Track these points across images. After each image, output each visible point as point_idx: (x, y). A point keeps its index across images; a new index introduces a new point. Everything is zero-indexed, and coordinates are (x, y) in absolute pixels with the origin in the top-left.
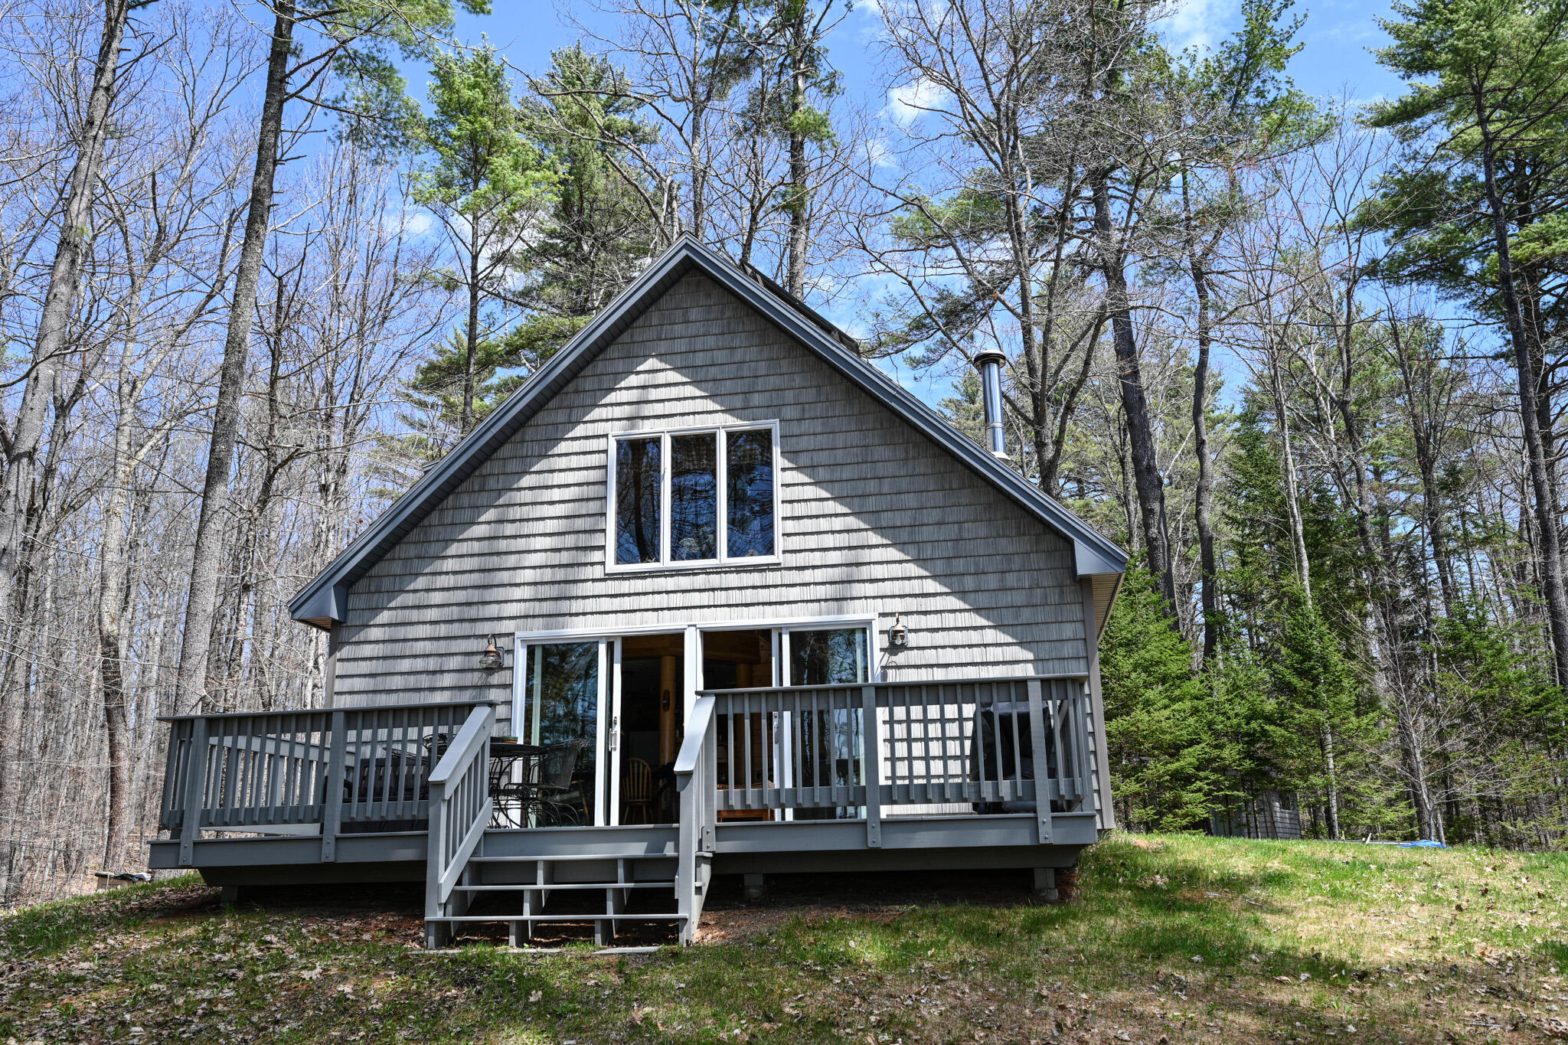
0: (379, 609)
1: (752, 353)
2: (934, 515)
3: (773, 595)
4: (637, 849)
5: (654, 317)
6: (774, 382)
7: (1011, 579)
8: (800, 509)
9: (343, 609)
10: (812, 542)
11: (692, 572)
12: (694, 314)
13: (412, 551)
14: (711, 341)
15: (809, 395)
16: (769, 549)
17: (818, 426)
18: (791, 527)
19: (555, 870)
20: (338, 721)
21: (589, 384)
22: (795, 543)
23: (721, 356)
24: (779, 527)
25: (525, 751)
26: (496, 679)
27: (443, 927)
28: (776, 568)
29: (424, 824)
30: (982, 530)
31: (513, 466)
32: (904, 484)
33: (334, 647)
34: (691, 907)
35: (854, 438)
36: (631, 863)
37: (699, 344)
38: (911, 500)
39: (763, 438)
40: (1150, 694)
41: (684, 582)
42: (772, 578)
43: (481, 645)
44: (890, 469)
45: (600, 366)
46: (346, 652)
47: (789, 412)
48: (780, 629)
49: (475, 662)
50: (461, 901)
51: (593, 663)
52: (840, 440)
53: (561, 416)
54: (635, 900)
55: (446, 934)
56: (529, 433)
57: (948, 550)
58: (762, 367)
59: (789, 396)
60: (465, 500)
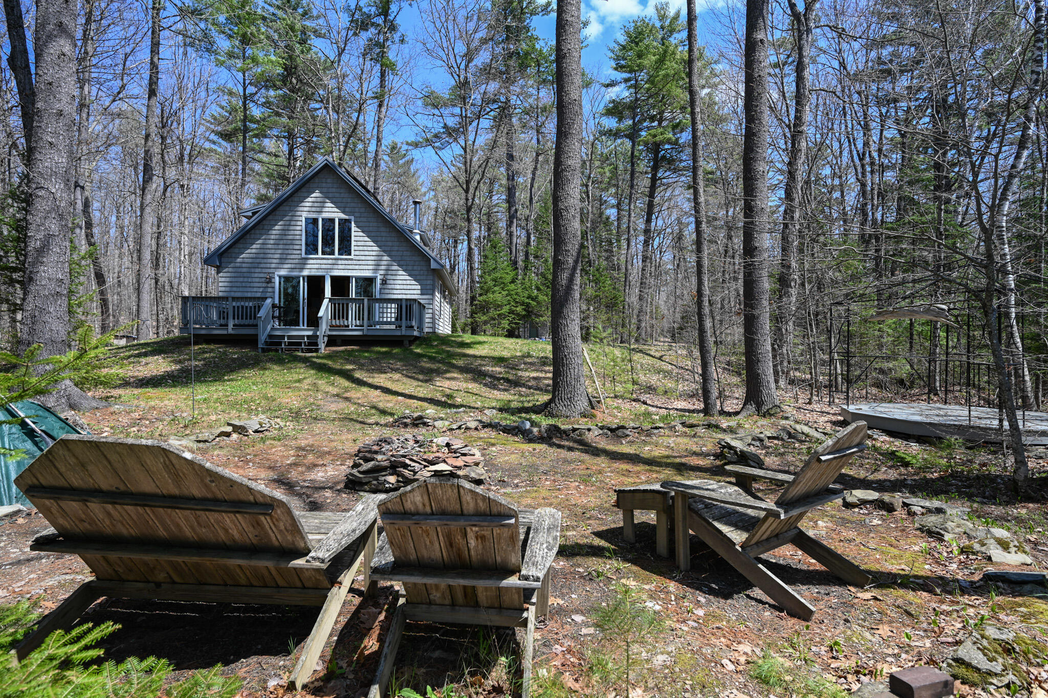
0: (231, 263)
1: (347, 195)
2: (396, 248)
3: (351, 267)
4: (310, 333)
5: (317, 180)
6: (352, 205)
7: (415, 268)
8: (359, 243)
9: (220, 263)
10: (362, 253)
11: (328, 259)
12: (329, 181)
13: (241, 246)
14: (334, 190)
15: (363, 210)
16: (350, 254)
17: (365, 219)
18: (356, 248)
19: (289, 337)
20: (230, 299)
21: (296, 199)
22: (357, 253)
23: (337, 195)
24: (353, 248)
25: (280, 308)
26: (269, 285)
27: (263, 349)
28: (352, 260)
29: (256, 325)
30: (408, 253)
31: (273, 222)
32: (388, 239)
33: (218, 273)
34: (322, 346)
35: (375, 224)
36: (308, 337)
37: (331, 190)
38: (390, 244)
39: (349, 221)
40: (496, 288)
41: (325, 261)
42: (350, 262)
43: (265, 275)
44: (384, 234)
45: (299, 194)
46: (221, 275)
47: (357, 215)
48: (352, 277)
49: (263, 280)
50: (266, 342)
51: (299, 282)
52: (371, 224)
53: (287, 208)
54: (310, 344)
55: (264, 350)
56: (277, 213)
57: (399, 258)
58: (349, 200)
59: (357, 210)
60: (257, 232)
